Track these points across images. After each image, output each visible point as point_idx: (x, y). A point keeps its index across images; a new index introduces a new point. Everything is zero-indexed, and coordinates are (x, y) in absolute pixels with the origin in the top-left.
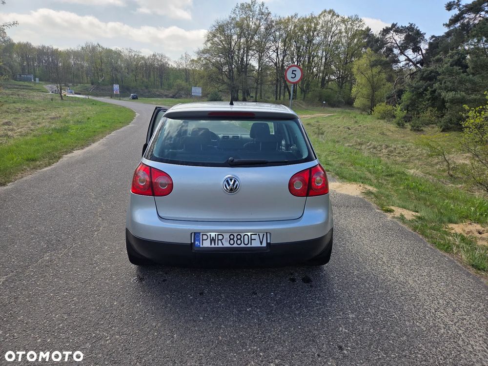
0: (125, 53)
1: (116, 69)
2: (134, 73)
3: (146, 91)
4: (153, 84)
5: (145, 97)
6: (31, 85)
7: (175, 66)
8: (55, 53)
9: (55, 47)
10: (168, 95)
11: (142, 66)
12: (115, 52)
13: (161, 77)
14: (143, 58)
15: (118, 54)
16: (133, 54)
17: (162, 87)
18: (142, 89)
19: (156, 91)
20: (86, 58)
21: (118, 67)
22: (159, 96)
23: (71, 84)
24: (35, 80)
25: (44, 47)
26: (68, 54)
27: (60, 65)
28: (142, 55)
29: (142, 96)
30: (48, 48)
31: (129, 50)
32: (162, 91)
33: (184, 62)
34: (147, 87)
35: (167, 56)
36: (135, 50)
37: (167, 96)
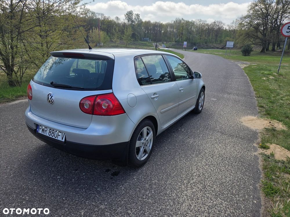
0: (197, 23)
1: (190, 32)
2: (200, 34)
3: (205, 45)
4: (210, 41)
5: (204, 49)
6: (147, 43)
7: (227, 28)
8: (161, 26)
9: (161, 22)
10: (219, 47)
11: (206, 30)
12: (191, 23)
13: (216, 36)
14: (207, 25)
15: (192, 23)
16: (202, 23)
17: (216, 42)
18: (203, 44)
19: (212, 45)
20: (175, 27)
21: (191, 31)
22: (213, 48)
23: (165, 42)
24: (149, 41)
25: (156, 23)
26: (168, 25)
27: (163, 31)
28: (207, 23)
29: (203, 48)
30: (158, 23)
31: (199, 21)
32: (215, 45)
33: (234, 25)
34: (206, 43)
35: (223, 22)
36: (203, 20)
37: (217, 48)
